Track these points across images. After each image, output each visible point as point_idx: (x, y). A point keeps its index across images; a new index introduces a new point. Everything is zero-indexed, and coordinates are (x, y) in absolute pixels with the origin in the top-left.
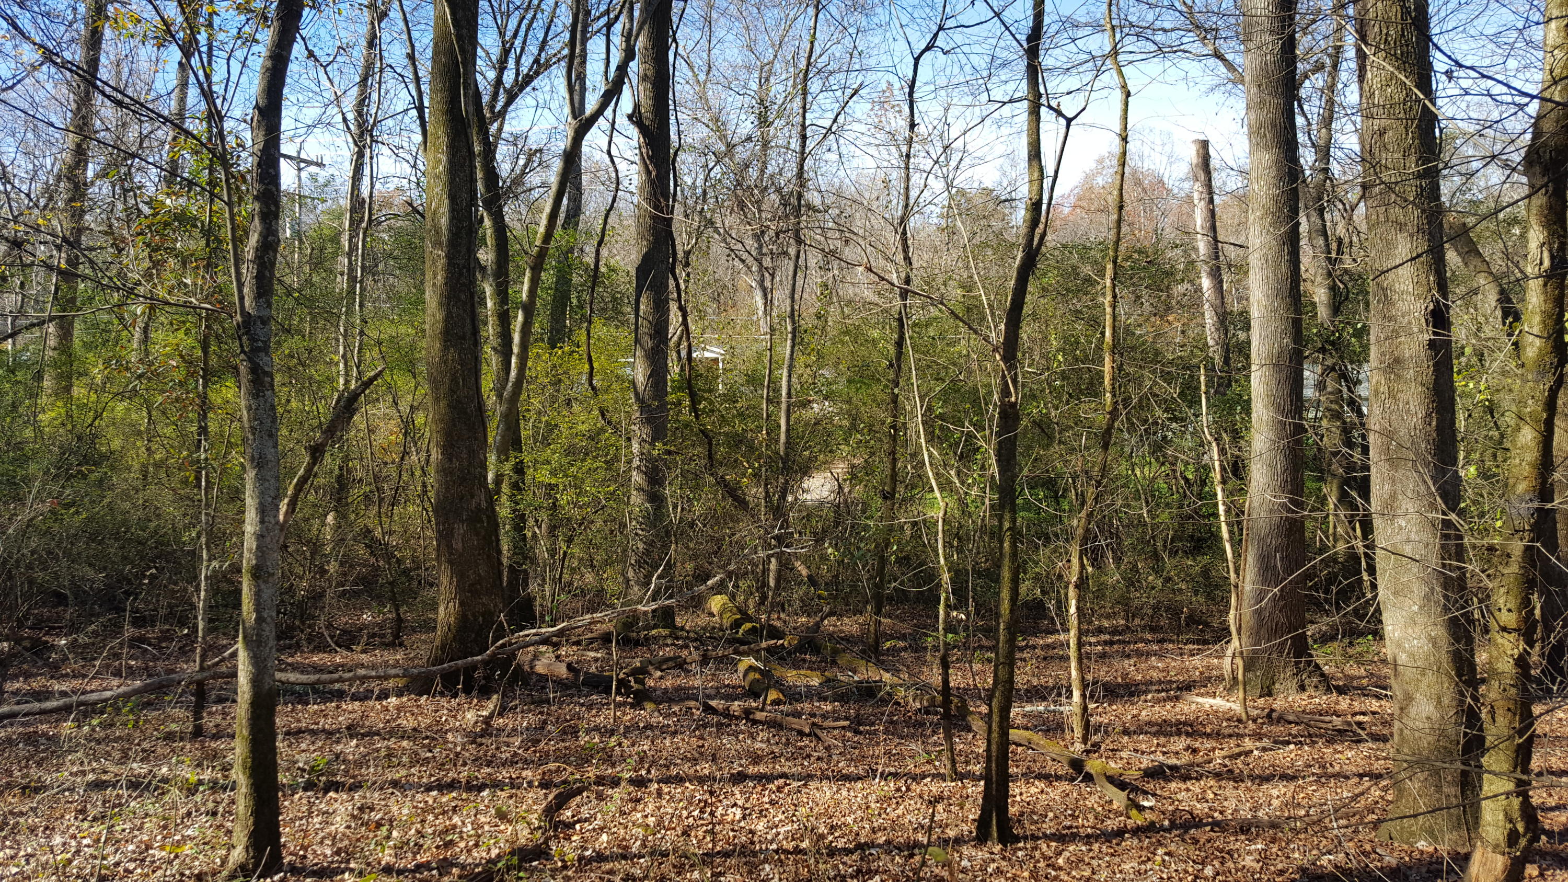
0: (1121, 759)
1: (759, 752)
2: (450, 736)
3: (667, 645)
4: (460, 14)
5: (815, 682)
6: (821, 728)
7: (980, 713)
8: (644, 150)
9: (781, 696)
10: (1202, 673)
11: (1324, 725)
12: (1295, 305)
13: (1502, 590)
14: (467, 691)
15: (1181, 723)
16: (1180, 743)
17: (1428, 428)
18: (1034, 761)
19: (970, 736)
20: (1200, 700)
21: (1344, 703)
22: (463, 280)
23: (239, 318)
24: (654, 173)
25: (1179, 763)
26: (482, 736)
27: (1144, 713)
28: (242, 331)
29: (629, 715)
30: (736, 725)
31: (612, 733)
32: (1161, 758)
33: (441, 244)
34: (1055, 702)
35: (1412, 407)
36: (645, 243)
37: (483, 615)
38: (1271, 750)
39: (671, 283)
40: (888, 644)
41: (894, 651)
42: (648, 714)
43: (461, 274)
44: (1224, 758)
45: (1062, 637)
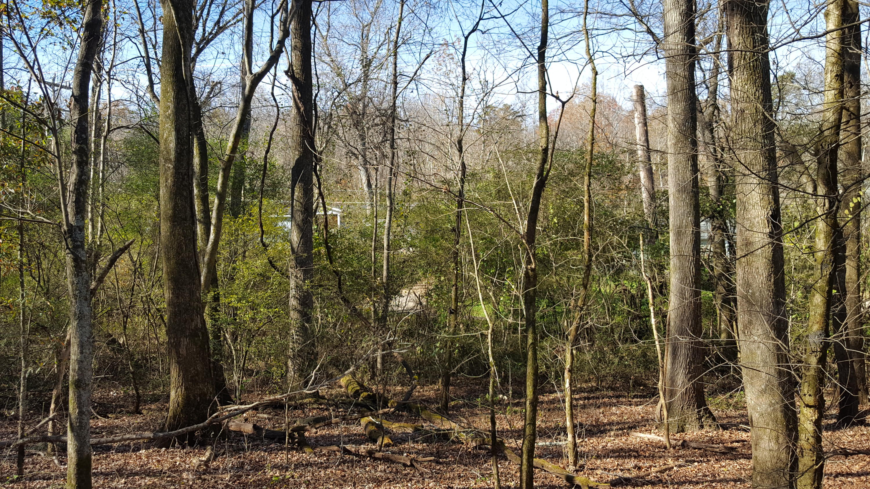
0: (597, 474)
1: (380, 478)
2: (184, 475)
3: (314, 409)
4: (181, 14)
5: (410, 430)
6: (417, 461)
7: (511, 448)
8: (296, 94)
9: (390, 441)
10: (642, 417)
11: (715, 450)
12: (695, 197)
13: (806, 384)
14: (191, 444)
15: (631, 450)
16: (631, 463)
17: (769, 283)
18: (546, 478)
19: (507, 463)
20: (642, 435)
21: (726, 435)
22: (185, 183)
23: (65, 227)
24: (302, 109)
25: (630, 476)
26: (204, 474)
27: (609, 445)
28: (67, 236)
29: (296, 457)
30: (364, 461)
31: (287, 469)
32: (620, 474)
33: (170, 160)
34: (556, 439)
35: (760, 271)
36: (297, 153)
37: (200, 396)
38: (684, 466)
39: (314, 178)
40: (453, 403)
41: (456, 408)
42: (307, 455)
43: (183, 179)
44: (657, 472)
45: (559, 395)
